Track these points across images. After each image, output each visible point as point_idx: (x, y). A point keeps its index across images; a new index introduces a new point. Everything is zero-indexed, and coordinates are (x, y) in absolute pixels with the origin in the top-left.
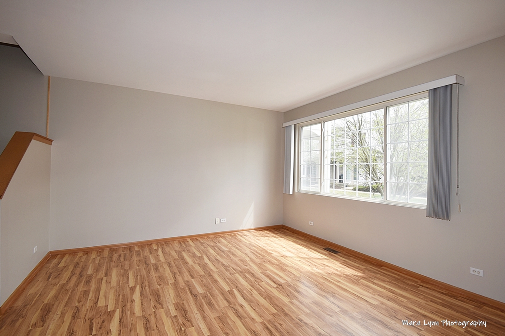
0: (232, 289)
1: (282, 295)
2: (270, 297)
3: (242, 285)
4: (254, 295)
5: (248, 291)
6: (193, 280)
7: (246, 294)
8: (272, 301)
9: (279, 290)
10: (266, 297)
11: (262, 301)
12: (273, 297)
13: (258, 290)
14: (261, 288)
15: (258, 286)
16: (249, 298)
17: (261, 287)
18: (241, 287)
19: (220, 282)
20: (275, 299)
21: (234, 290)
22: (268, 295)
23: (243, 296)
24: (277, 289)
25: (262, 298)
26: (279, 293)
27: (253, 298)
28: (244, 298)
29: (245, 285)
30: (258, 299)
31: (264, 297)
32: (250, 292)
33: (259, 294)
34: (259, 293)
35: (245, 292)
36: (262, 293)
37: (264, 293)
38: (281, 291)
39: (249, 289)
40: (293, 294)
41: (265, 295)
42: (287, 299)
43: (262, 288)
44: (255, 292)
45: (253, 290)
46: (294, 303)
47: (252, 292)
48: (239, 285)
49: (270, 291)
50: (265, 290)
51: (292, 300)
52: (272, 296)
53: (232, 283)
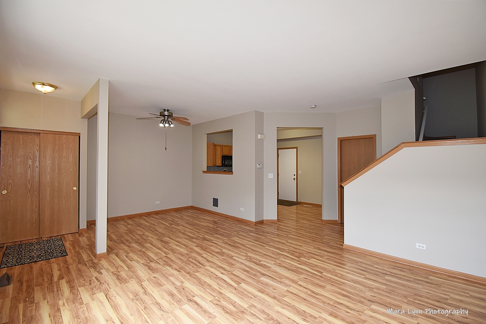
0: (239, 286)
1: (189, 288)
2: (201, 285)
3: (232, 292)
4: (216, 284)
5: (223, 287)
6: (287, 289)
7: (223, 284)
8: (199, 281)
9: (192, 293)
10: (205, 284)
11: (208, 280)
12: (197, 285)
13: (213, 290)
14: (211, 292)
15: (214, 294)
16: (219, 280)
17: (211, 294)
18: (231, 290)
19: (257, 292)
20: (196, 283)
21: (236, 286)
22: (203, 286)
23: (225, 281)
24: (193, 294)
25: (208, 282)
26: (193, 290)
27: (216, 281)
28: (223, 279)
29: (229, 292)
30: (211, 281)
31: (206, 283)
32: (220, 286)
33: (212, 285)
34: (211, 287)
35: (225, 286)
36: (208, 288)
37: (207, 287)
38: (190, 292)
39: (222, 289)
40: (179, 291)
41: (205, 286)
42: (186, 285)
43: (209, 293)
44: (216, 287)
45: (218, 288)
46: (180, 282)
47: (219, 286)
48: (234, 291)
49: (201, 290)
50: (206, 291)
51: (181, 284)
52: (199, 285)
53: (242, 292)
